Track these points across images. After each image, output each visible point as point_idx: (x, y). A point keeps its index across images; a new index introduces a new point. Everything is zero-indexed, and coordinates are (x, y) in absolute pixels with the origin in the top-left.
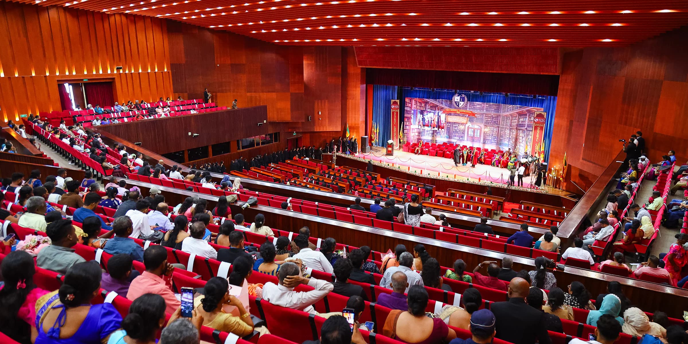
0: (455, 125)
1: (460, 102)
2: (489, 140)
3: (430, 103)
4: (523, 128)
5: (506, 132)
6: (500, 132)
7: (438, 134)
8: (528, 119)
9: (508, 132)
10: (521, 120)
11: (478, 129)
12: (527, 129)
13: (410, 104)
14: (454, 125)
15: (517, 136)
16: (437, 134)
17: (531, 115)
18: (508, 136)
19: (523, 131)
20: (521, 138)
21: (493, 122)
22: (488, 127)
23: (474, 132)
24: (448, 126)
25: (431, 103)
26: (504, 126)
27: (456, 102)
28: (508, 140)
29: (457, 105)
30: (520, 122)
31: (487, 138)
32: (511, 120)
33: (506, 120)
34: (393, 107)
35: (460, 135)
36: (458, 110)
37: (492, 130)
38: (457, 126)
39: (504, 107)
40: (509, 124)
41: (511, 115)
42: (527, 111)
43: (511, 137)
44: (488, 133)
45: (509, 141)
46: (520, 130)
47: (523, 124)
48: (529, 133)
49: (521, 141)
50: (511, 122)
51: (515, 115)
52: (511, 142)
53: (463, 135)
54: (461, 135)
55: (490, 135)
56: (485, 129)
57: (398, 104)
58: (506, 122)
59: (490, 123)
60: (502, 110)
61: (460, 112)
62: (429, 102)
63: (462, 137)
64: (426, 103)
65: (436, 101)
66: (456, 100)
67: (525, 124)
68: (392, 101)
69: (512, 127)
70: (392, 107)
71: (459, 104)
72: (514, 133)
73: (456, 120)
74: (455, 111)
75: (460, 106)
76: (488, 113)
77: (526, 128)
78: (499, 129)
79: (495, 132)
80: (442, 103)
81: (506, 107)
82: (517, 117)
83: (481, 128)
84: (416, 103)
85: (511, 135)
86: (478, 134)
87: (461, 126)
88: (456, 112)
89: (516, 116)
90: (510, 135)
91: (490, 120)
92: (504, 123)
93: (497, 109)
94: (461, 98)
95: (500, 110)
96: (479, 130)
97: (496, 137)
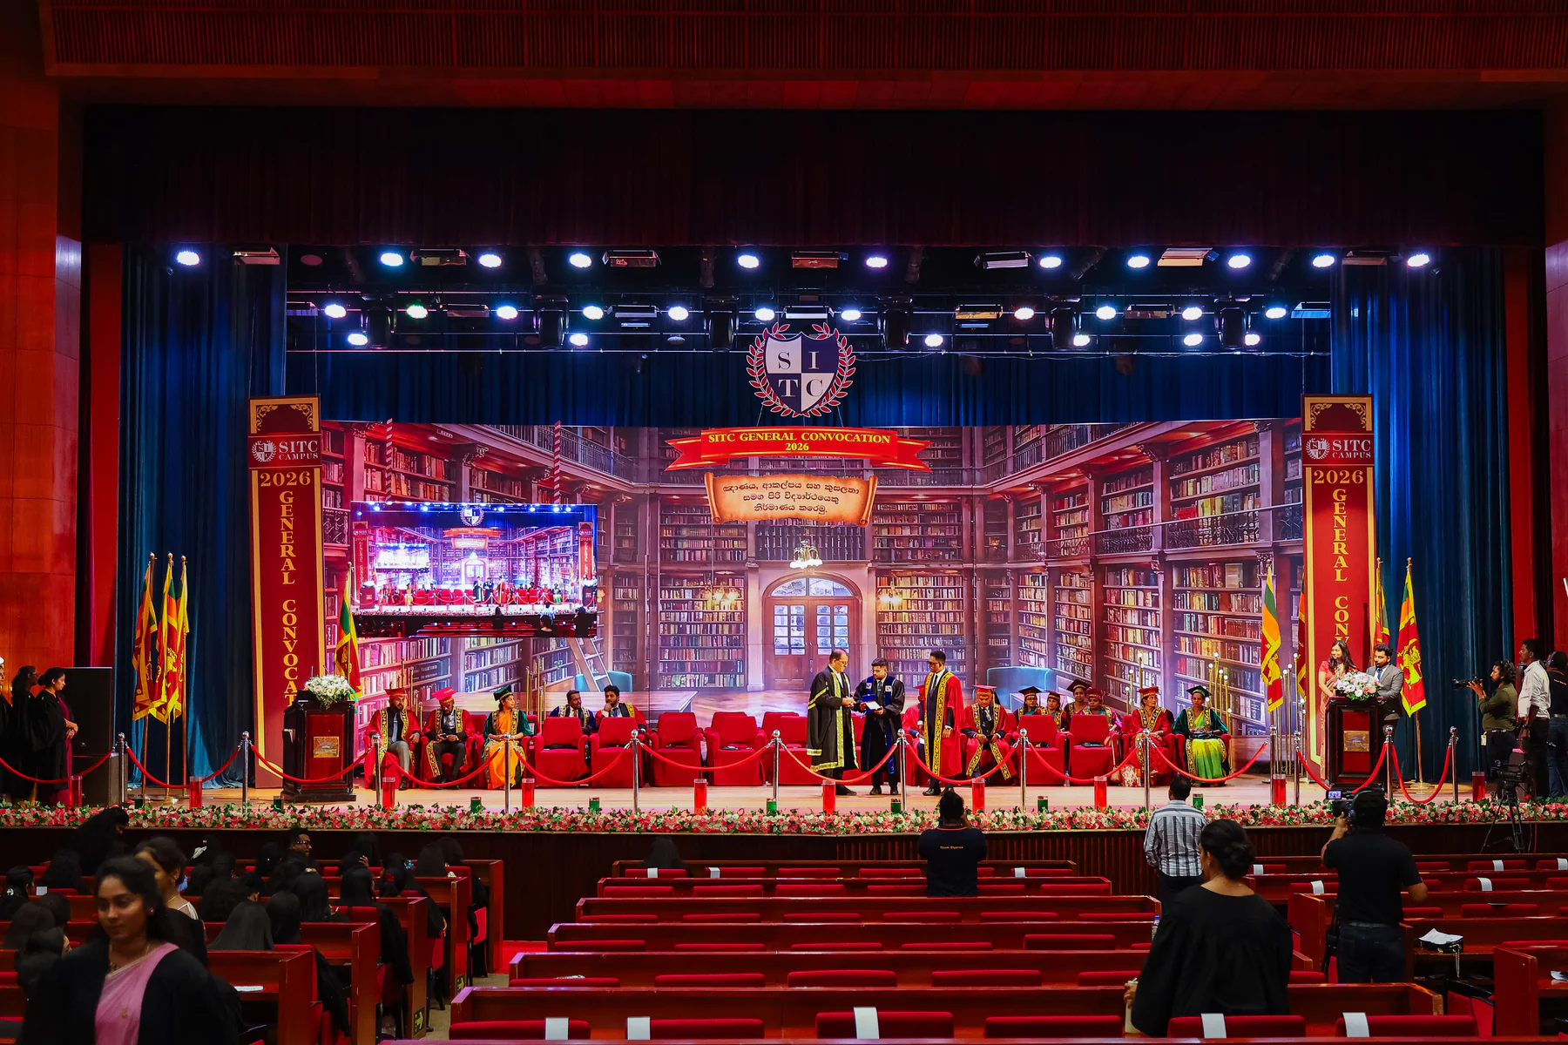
0: (675, 596)
1: (806, 378)
2: (915, 663)
3: (482, 452)
4: (1141, 556)
5: (1026, 595)
6: (985, 604)
7: (558, 665)
8: (1165, 498)
9: (1042, 595)
10: (1120, 506)
11: (837, 602)
12: (1162, 555)
13: (336, 468)
14: (665, 595)
15: (1102, 608)
16: (548, 664)
17: (1179, 467)
18: (1043, 623)
19: (1143, 574)
20: (1132, 619)
21: (929, 544)
22: (904, 583)
23: (809, 625)
24: (625, 607)
25: (494, 452)
26: (1005, 560)
27: (774, 378)
28: (1043, 648)
29: (785, 400)
30: (1114, 521)
31: (903, 655)
32: (1052, 518)
33: (1018, 524)
34: (265, 451)
35: (710, 657)
36: (797, 435)
37: (931, 596)
38: (688, 595)
39: (990, 441)
40: (1037, 543)
41: (1047, 486)
42: (1149, 445)
43: (1062, 624)
44: (906, 617)
45: (1054, 648)
46: (1117, 569)
47: (1133, 533)
48: (1182, 579)
49: (1134, 637)
50: (1054, 531)
51: (1074, 484)
52: (1072, 654)
53: (735, 653)
54: (721, 656)
55: (923, 630)
56: (885, 599)
57: (306, 428)
58: (1022, 536)
59: (914, 551)
60: (978, 464)
61: (814, 445)
62: (475, 444)
63: (728, 667)
64: (454, 453)
65: (529, 438)
66: (773, 367)
67: (1146, 531)
68: (258, 408)
69: (1065, 559)
70: (260, 457)
71: (796, 390)
72: (1084, 597)
73: (782, 501)
74: (776, 437)
75: (807, 402)
76: (895, 488)
77: (1154, 550)
78: (971, 589)
79: (948, 607)
80: (569, 451)
81: (1004, 442)
82: (1091, 494)
83: (857, 592)
84: (381, 457)
85: (1064, 611)
86: (841, 639)
87: (718, 595)
88: (781, 445)
89: (1083, 489)
90: (1054, 610)
91: (907, 532)
92: (1004, 540)
93: (948, 462)
94: (807, 348)
95: (965, 464)
96: (844, 609)
97: (964, 641)
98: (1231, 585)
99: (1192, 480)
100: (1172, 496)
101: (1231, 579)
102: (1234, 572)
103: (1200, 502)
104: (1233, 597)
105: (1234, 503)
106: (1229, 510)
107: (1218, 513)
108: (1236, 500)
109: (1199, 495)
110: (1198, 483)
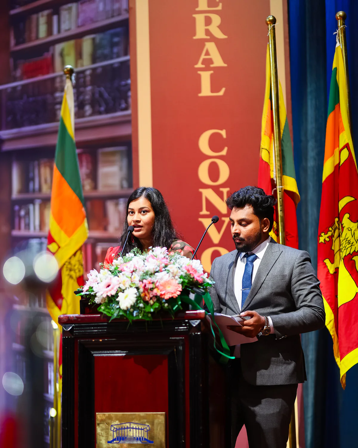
98: (106, 186)
99: (46, 13)
100: (13, 42)
101: (107, 175)
102: (111, 163)
103: (58, 47)
104: (111, 207)
105: (113, 45)
106: (105, 57)
107: (86, 64)
108: (116, 40)
109: (56, 35)
110: (55, 18)
